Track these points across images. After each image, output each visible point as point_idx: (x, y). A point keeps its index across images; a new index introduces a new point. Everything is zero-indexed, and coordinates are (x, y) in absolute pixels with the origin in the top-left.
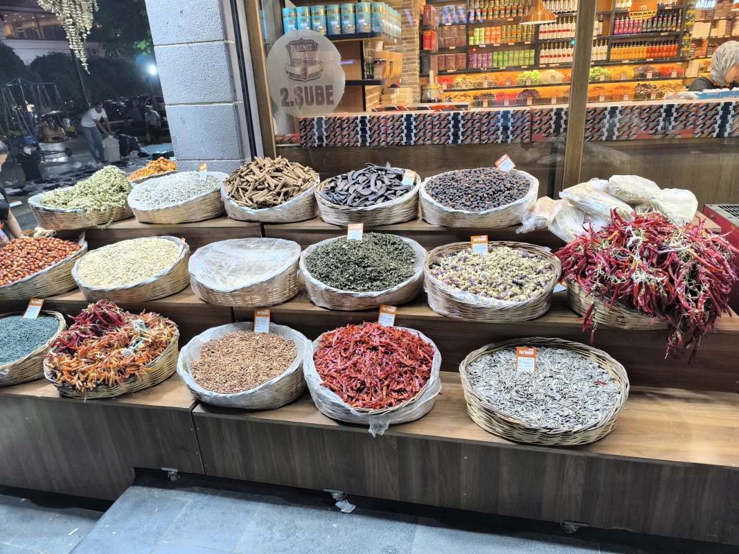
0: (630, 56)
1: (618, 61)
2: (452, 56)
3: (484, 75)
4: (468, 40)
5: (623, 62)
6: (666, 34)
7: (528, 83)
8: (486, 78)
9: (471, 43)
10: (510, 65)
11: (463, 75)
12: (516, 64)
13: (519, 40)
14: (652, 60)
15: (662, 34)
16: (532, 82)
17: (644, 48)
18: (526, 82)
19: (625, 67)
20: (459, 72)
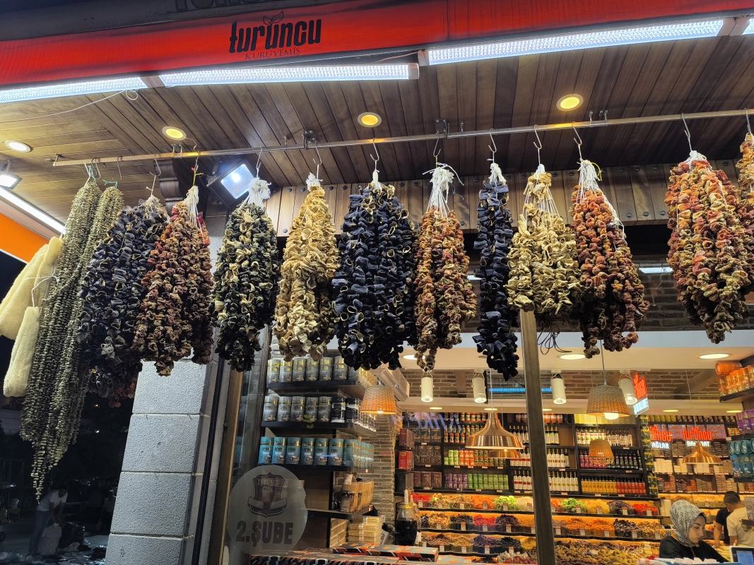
0: (601, 490)
1: (590, 494)
2: (428, 474)
3: (460, 495)
4: (443, 460)
5: (596, 495)
6: (631, 472)
7: (505, 509)
8: (462, 500)
9: (446, 463)
10: (485, 488)
11: (440, 494)
12: (491, 487)
13: (492, 465)
14: (623, 496)
15: (627, 472)
16: (509, 508)
17: (613, 483)
18: (502, 507)
19: (599, 500)
20: (435, 490)
